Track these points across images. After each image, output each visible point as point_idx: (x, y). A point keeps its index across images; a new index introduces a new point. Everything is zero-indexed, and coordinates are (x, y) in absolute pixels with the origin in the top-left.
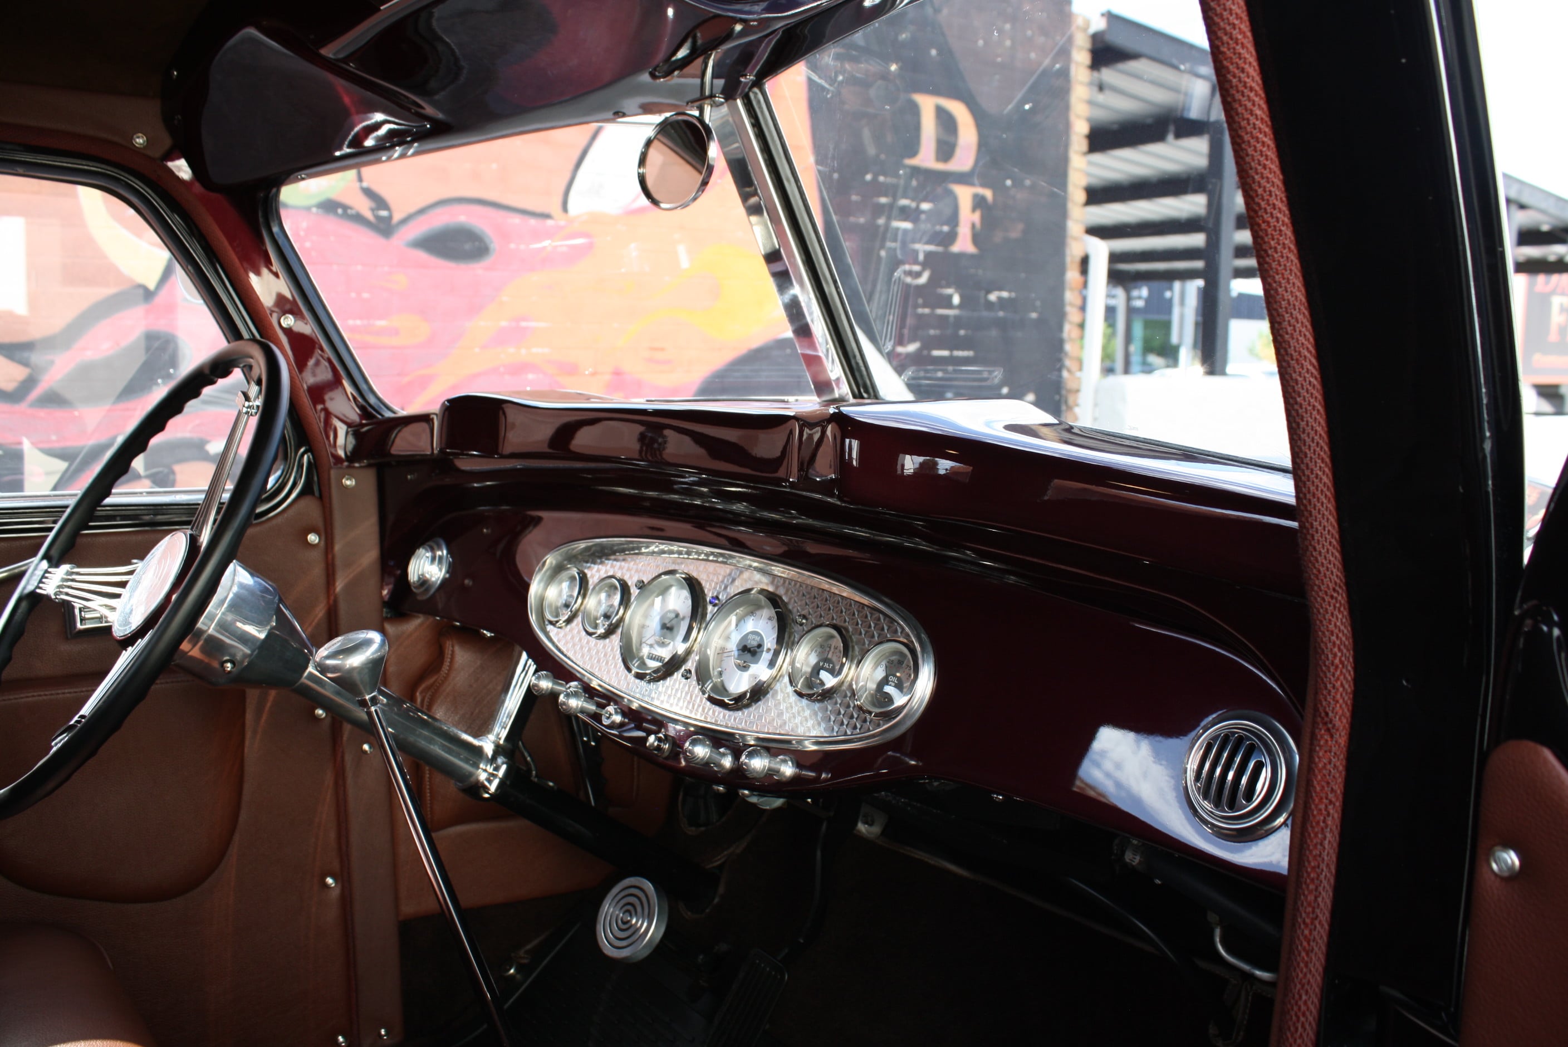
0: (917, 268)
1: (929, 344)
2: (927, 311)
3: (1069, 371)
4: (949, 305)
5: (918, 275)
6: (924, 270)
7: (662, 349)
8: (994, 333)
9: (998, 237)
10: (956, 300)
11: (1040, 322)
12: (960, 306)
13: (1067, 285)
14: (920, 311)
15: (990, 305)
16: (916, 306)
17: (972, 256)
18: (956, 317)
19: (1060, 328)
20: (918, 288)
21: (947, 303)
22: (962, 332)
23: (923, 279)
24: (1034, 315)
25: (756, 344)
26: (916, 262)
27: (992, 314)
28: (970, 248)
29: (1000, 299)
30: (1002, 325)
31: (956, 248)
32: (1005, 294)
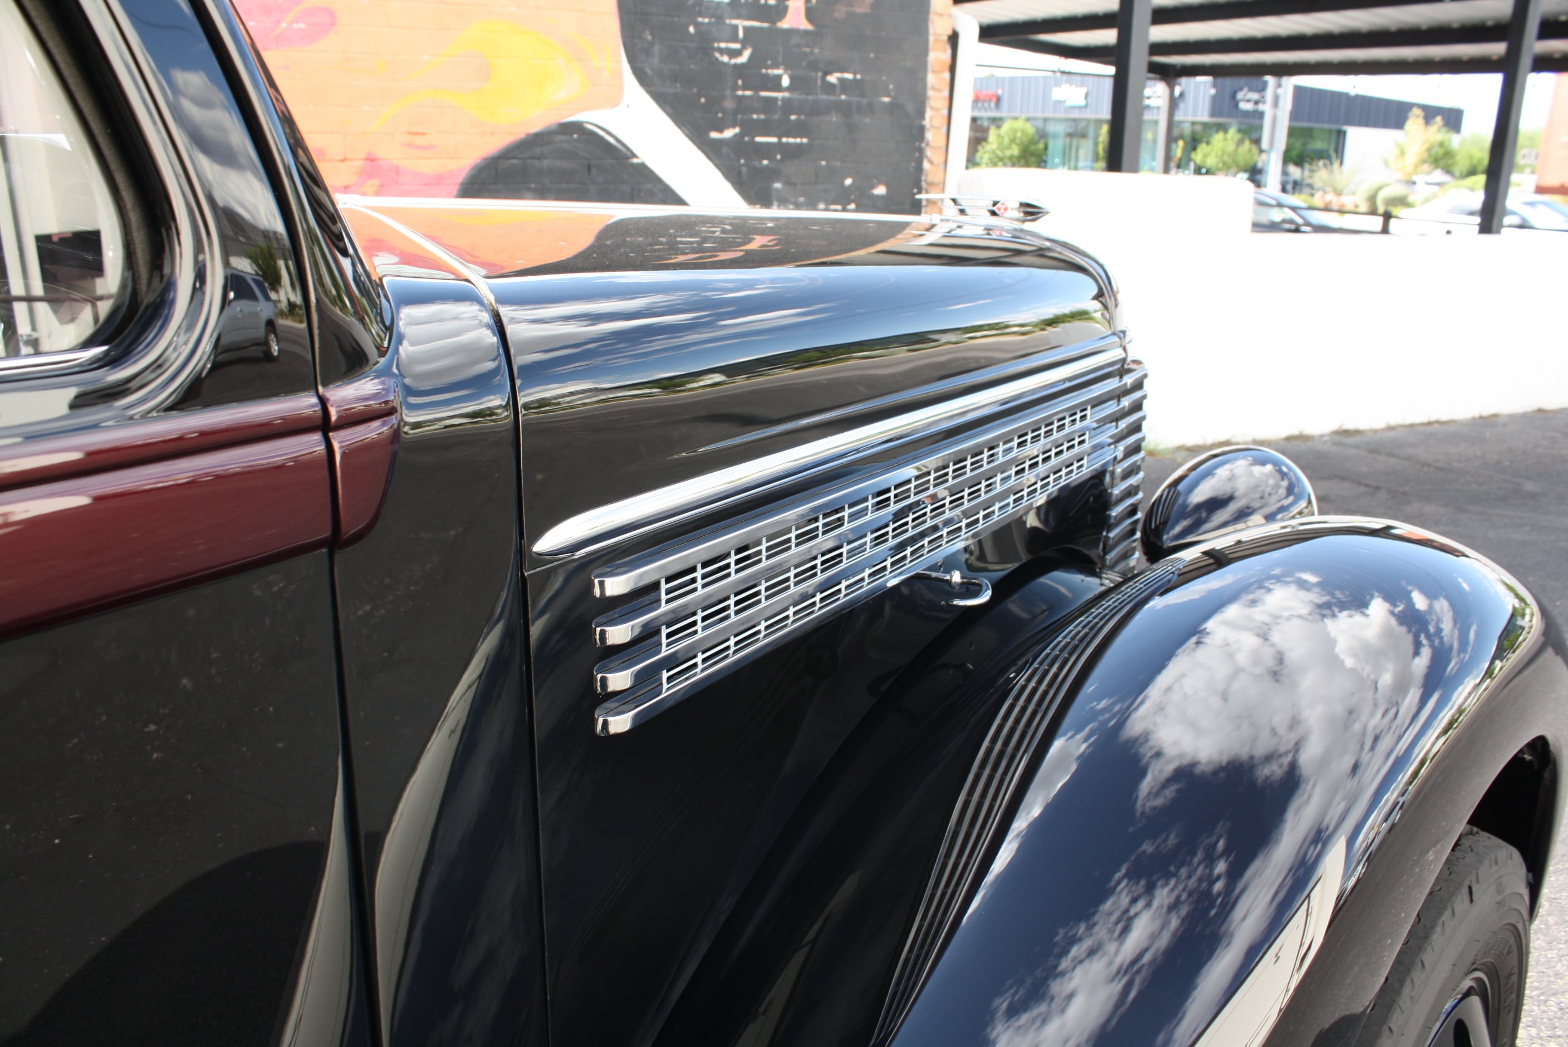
0: (737, 46)
1: (750, 128)
2: (748, 93)
3: (931, 162)
4: (778, 88)
5: (738, 53)
6: (744, 47)
7: (424, 134)
8: (834, 118)
9: (840, 12)
10: (786, 81)
11: (894, 107)
12: (788, 89)
13: (929, 67)
14: (740, 93)
15: (830, 87)
16: (736, 88)
17: (806, 33)
18: (784, 99)
19: (921, 114)
20: (736, 66)
21: (775, 84)
22: (793, 117)
23: (744, 58)
24: (886, 100)
25: (535, 128)
26: (735, 39)
27: (832, 98)
28: (805, 25)
29: (841, 80)
30: (844, 109)
31: (784, 24)
32: (849, 76)
